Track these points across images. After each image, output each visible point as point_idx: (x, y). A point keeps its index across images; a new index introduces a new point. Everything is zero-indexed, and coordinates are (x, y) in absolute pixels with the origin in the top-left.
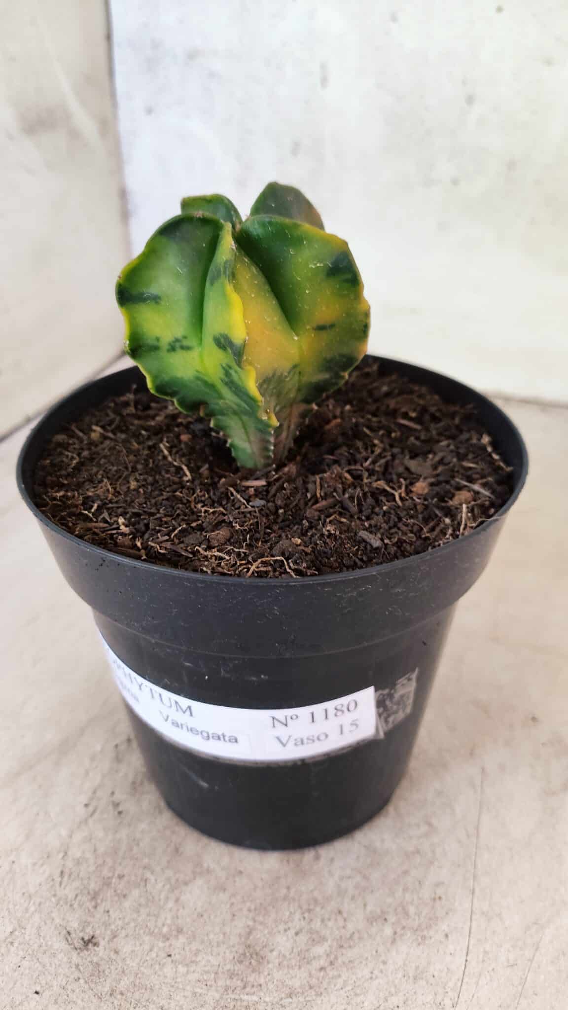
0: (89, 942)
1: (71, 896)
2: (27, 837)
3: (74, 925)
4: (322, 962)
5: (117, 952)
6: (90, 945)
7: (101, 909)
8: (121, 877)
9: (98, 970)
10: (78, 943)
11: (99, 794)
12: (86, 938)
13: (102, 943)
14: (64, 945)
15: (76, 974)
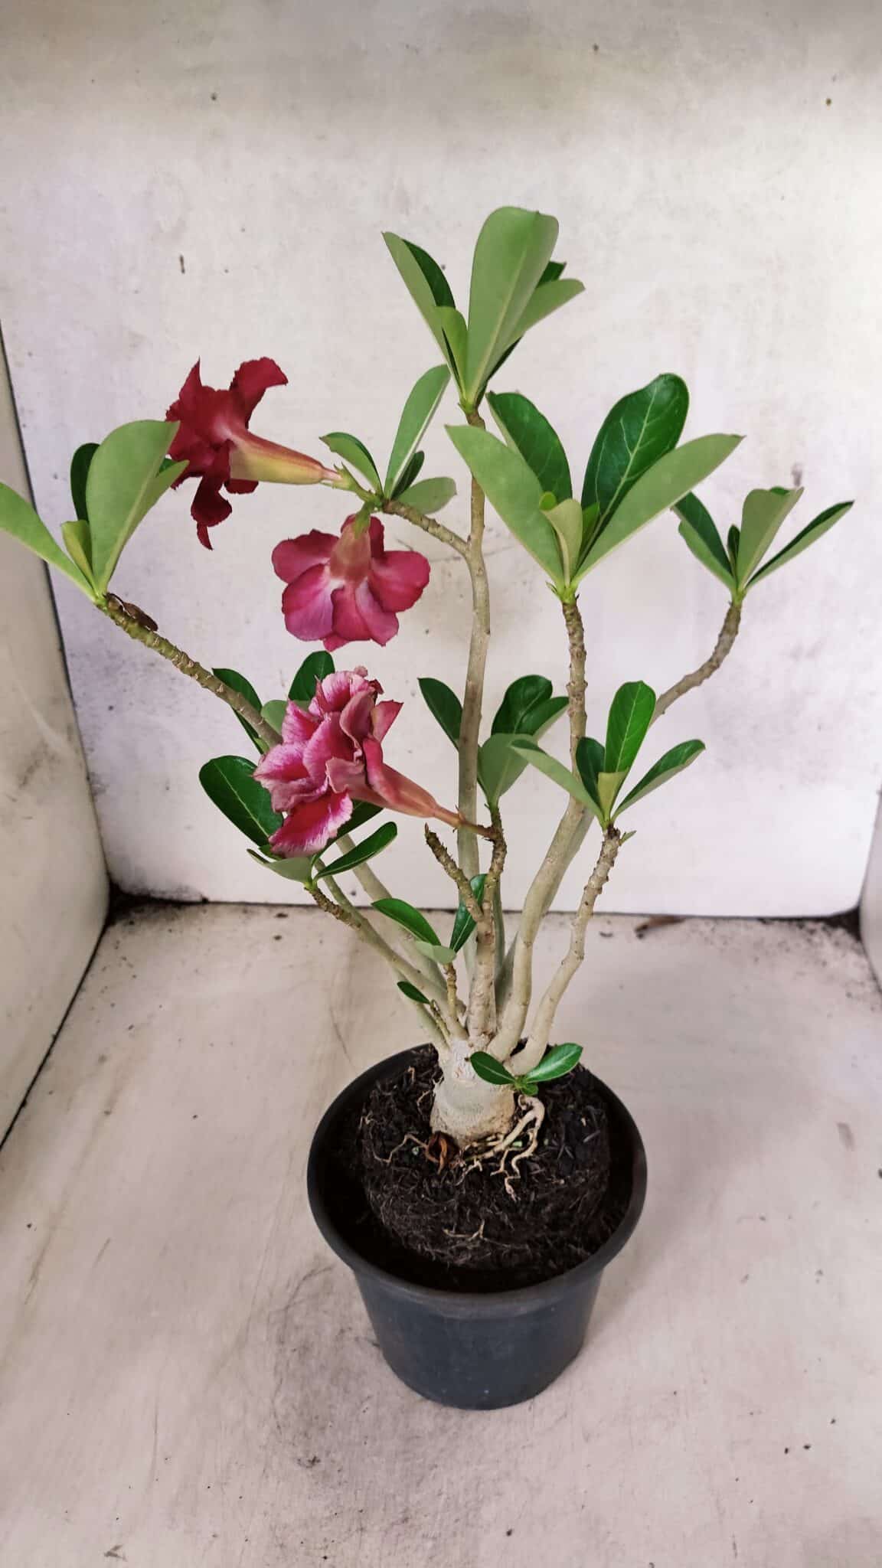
0: (314, 1461)
1: (290, 1439)
2: (245, 1411)
3: (300, 1455)
4: (454, 1430)
5: (333, 1461)
6: (316, 1463)
7: (313, 1439)
8: (317, 1418)
9: (326, 1475)
10: (308, 1464)
11: (280, 1368)
12: (312, 1459)
13: (323, 1459)
14: (300, 1468)
15: (314, 1481)
